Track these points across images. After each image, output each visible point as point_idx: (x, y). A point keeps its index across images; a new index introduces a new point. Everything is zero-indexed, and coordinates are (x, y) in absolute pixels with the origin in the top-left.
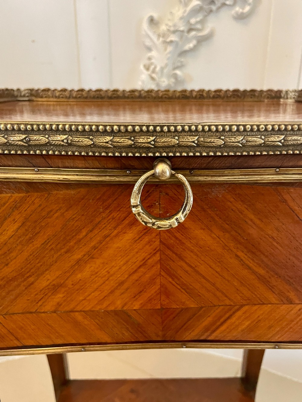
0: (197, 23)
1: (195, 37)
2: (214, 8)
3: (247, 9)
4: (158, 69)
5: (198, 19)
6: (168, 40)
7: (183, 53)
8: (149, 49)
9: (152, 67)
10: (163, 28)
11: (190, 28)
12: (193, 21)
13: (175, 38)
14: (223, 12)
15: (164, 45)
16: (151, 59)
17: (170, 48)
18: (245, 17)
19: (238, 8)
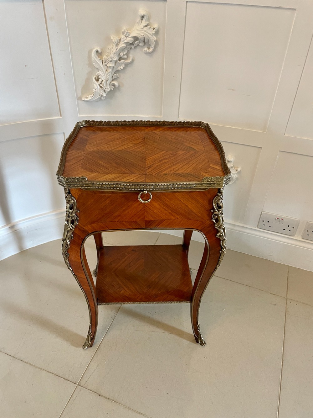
0: (124, 55)
1: (123, 63)
2: (133, 47)
3: (151, 50)
4: (104, 82)
5: (125, 53)
6: (108, 65)
7: (117, 72)
8: (98, 70)
9: (100, 80)
10: (104, 57)
11: (120, 58)
12: (121, 54)
13: (112, 65)
14: (138, 49)
15: (106, 67)
16: (99, 76)
17: (110, 70)
18: (150, 53)
19: (146, 49)
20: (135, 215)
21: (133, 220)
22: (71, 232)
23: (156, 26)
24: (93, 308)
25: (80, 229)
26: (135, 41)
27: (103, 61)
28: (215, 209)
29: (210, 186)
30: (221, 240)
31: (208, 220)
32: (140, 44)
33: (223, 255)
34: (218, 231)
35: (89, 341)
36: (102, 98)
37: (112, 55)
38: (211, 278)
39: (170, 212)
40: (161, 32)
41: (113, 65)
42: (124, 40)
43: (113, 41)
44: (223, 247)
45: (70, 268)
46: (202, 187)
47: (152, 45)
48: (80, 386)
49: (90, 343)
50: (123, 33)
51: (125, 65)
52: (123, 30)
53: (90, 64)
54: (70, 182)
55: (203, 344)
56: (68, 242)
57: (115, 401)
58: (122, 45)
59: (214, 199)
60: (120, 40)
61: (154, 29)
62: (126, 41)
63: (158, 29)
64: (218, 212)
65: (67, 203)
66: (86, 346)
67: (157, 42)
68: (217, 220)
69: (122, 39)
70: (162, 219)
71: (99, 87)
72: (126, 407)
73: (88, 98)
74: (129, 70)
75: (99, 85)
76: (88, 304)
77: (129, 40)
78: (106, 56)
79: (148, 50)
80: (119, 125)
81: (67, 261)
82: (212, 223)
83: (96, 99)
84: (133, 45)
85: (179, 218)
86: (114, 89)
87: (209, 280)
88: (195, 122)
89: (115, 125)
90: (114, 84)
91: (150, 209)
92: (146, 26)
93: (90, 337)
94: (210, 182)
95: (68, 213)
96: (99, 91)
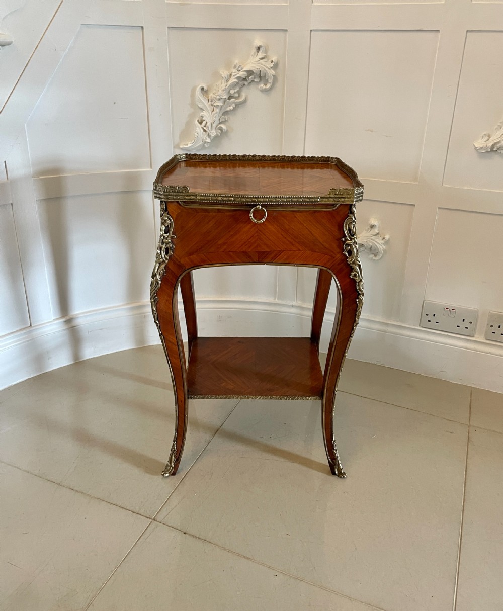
0: (235, 93)
1: (234, 102)
2: (246, 83)
3: (268, 86)
4: (209, 124)
5: (236, 90)
6: (215, 105)
7: (226, 113)
8: (202, 110)
9: (204, 123)
10: (211, 95)
11: (230, 96)
12: (232, 92)
13: (220, 103)
14: (253, 86)
15: (212, 107)
16: (203, 117)
17: (217, 110)
18: (267, 91)
19: (262, 85)
20: (245, 243)
21: (242, 251)
22: (164, 265)
23: (274, 59)
24: (181, 401)
25: (174, 263)
26: (248, 76)
27: (209, 100)
28: (346, 237)
29: (338, 201)
30: (356, 282)
31: (338, 253)
32: (255, 80)
33: (361, 305)
34: (352, 269)
35: (173, 464)
36: (205, 145)
37: (220, 91)
38: (347, 349)
39: (290, 240)
40: (280, 66)
41: (222, 104)
42: (236, 75)
43: (223, 76)
44: (360, 292)
45: (158, 322)
46: (329, 203)
47: (269, 80)
48: (157, 521)
49: (173, 467)
50: (235, 67)
51: (236, 105)
52: (235, 64)
53: (193, 104)
54: (169, 192)
55: (341, 475)
56: (158, 278)
57: (208, 541)
58: (233, 80)
59: (345, 223)
60: (231, 75)
61: (272, 62)
62: (238, 76)
63: (277, 62)
64: (351, 241)
65: (163, 223)
66: (168, 471)
67: (275, 78)
68: (350, 253)
69: (233, 74)
70: (279, 250)
71: (202, 131)
72: (225, 549)
73: (187, 145)
74: (240, 111)
75: (203, 128)
76: (175, 394)
77: (242, 74)
78: (213, 94)
79: (264, 87)
80: (227, 160)
81: (155, 309)
82: (343, 258)
83: (198, 145)
84: (247, 81)
85: (301, 249)
86: (221, 134)
87: (344, 352)
88: (322, 157)
89: (222, 160)
90: (221, 127)
91: (264, 235)
92: (262, 59)
93: (174, 456)
94: (338, 194)
95: (162, 238)
96: (202, 136)
